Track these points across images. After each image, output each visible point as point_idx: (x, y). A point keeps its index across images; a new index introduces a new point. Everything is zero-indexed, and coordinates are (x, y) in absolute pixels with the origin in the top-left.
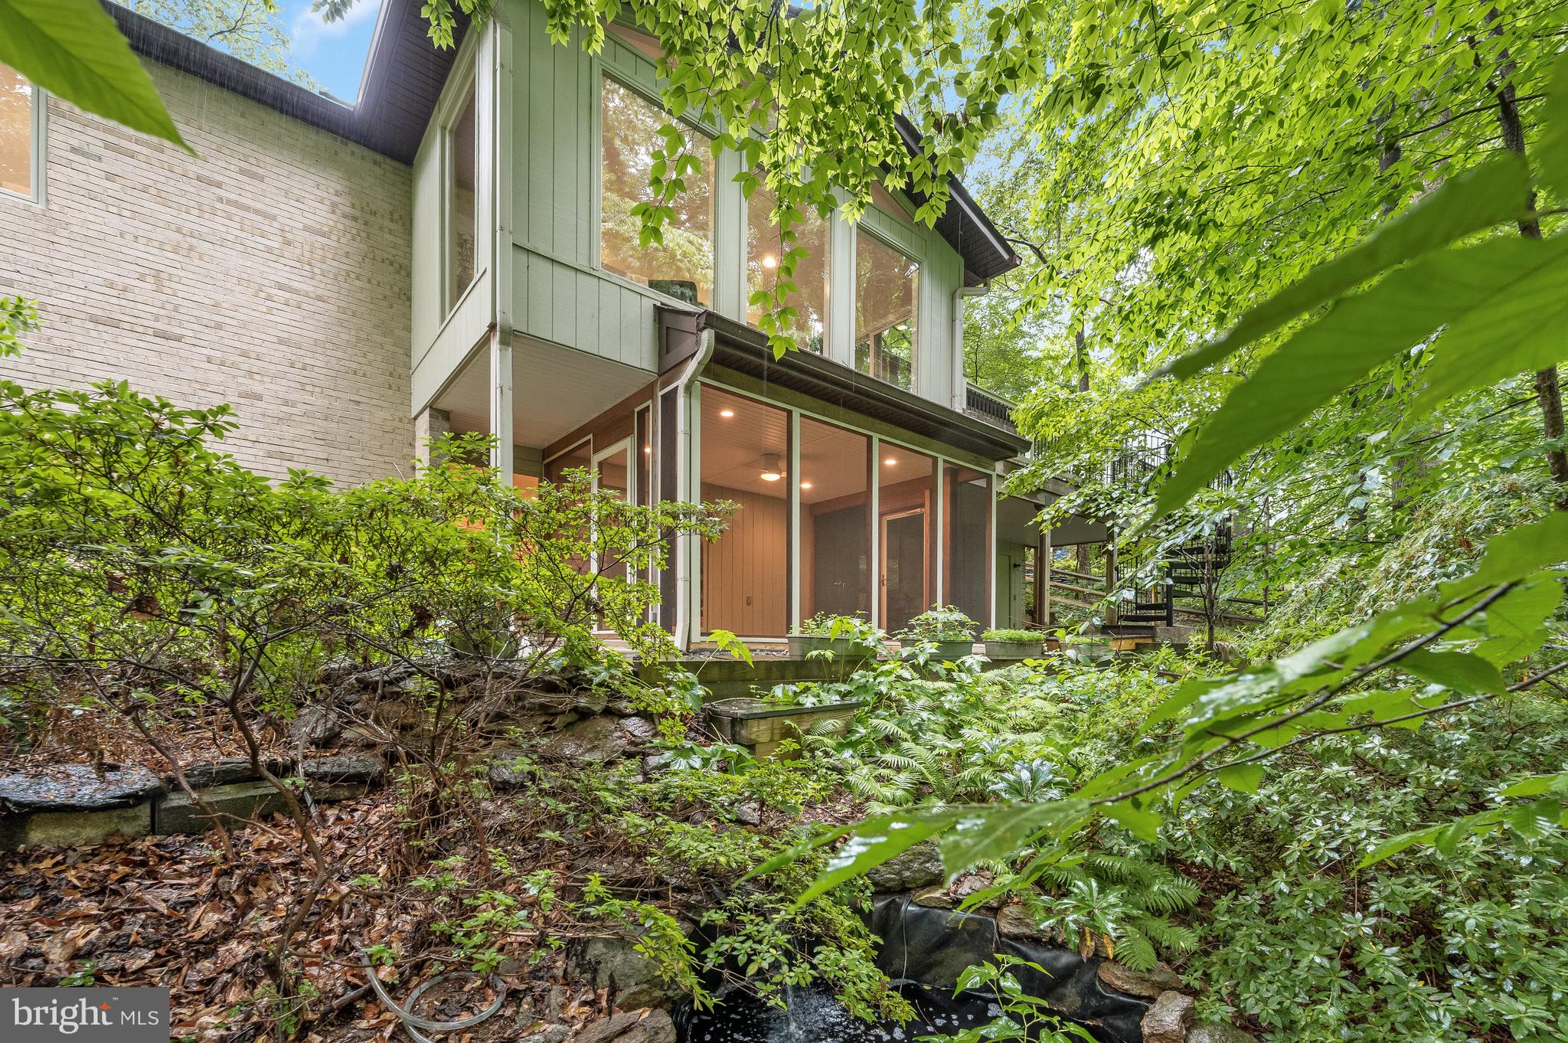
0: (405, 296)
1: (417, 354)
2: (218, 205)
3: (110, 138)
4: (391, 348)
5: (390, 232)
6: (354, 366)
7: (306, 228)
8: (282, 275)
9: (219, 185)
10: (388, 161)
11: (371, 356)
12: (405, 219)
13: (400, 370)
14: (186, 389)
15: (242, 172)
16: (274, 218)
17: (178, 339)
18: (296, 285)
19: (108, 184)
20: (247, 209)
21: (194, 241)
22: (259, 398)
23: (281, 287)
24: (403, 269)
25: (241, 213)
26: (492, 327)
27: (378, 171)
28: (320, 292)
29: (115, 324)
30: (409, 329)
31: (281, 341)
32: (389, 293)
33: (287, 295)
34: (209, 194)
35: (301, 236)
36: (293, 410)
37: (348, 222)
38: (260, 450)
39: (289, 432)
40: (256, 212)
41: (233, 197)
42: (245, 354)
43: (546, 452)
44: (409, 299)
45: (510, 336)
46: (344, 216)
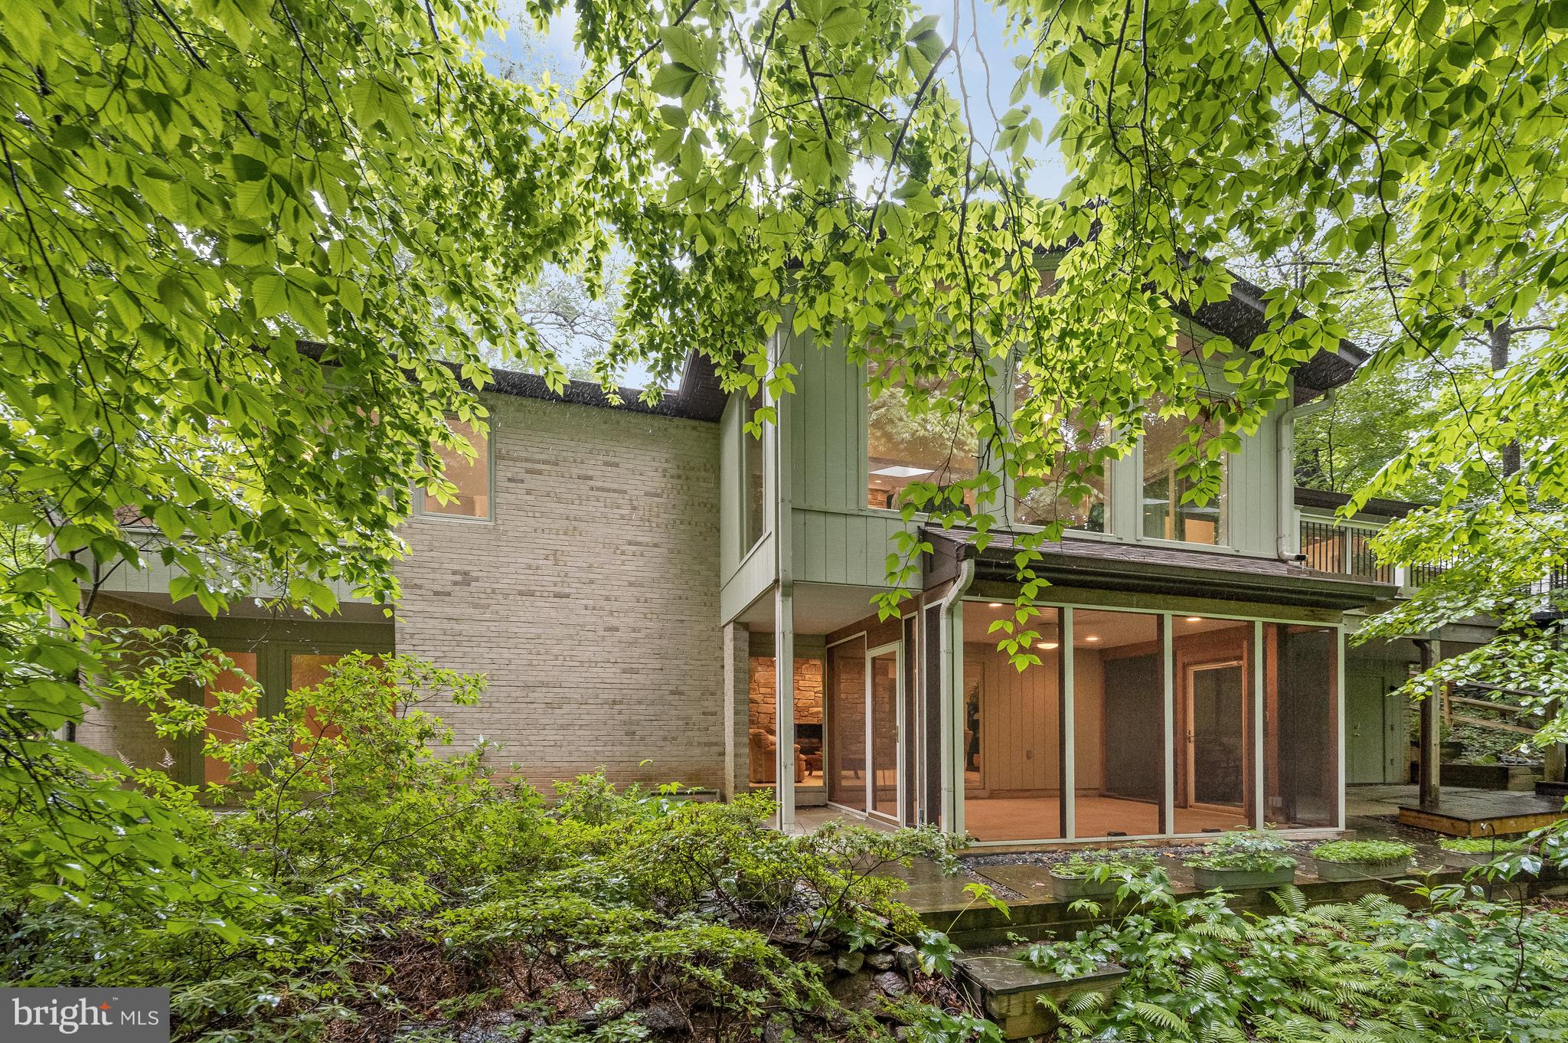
0: (714, 529)
1: (725, 578)
2: (591, 493)
3: (529, 465)
4: (705, 573)
5: (704, 480)
6: (679, 592)
7: (647, 494)
8: (630, 533)
9: (590, 478)
10: (703, 423)
11: (691, 583)
12: (714, 467)
13: (713, 589)
14: (572, 631)
15: (606, 464)
16: (625, 492)
17: (567, 596)
18: (639, 539)
19: (528, 497)
20: (608, 490)
21: (576, 523)
22: (617, 629)
23: (630, 543)
24: (714, 508)
25: (605, 494)
26: (777, 581)
27: (695, 434)
28: (656, 541)
29: (531, 594)
30: (718, 555)
31: (631, 584)
32: (703, 530)
33: (634, 548)
34: (584, 487)
35: (644, 501)
36: (638, 635)
37: (675, 481)
38: (617, 669)
39: (636, 652)
40: (614, 491)
41: (600, 484)
42: (608, 599)
43: (829, 638)
44: (719, 530)
45: (790, 588)
46: (672, 477)
